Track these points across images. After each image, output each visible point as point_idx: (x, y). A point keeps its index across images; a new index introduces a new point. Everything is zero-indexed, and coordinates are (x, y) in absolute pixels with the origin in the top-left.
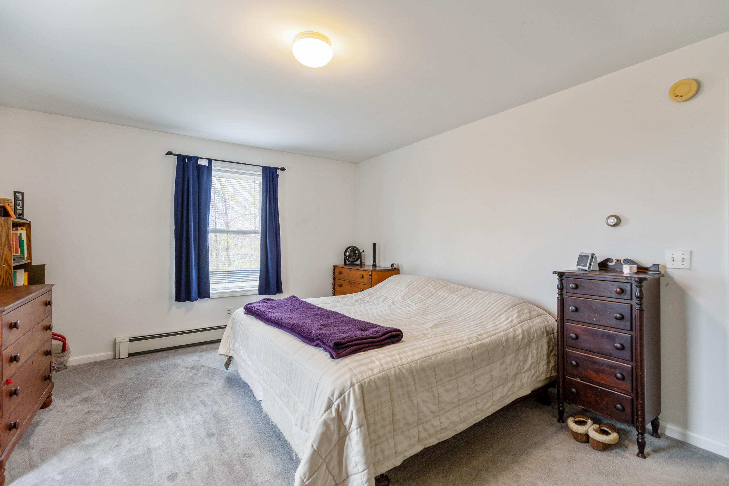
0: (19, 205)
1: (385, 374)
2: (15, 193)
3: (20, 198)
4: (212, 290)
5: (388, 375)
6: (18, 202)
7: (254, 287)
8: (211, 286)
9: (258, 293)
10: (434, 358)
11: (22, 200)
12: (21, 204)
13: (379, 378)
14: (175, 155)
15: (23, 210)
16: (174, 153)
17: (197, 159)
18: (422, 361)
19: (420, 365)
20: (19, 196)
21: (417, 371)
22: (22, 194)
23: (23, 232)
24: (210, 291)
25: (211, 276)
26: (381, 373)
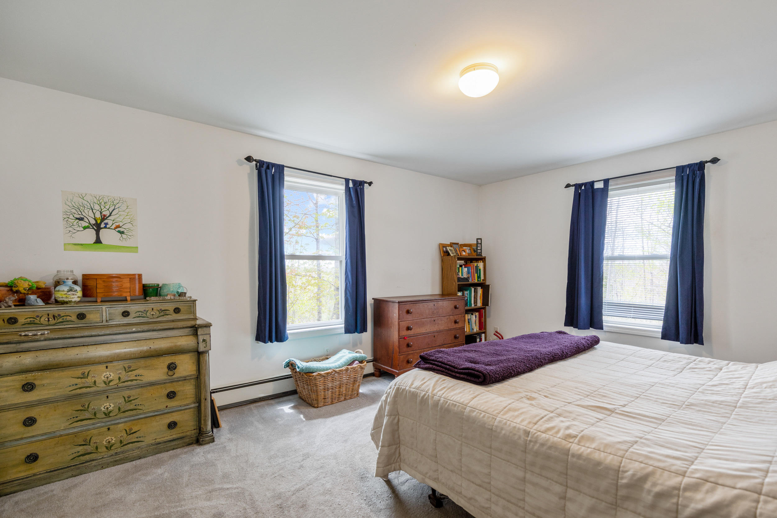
0: (479, 247)
1: (416, 392)
2: (477, 239)
3: (480, 242)
4: (606, 322)
5: (417, 394)
6: (478, 245)
7: (657, 327)
8: (604, 318)
9: (660, 337)
10: (468, 409)
11: (481, 244)
12: (480, 246)
13: (410, 391)
14: (573, 186)
15: (481, 250)
16: (572, 184)
17: (592, 183)
18: (453, 404)
19: (449, 405)
20: (479, 241)
21: (441, 408)
22: (481, 239)
23: (481, 265)
24: (602, 322)
25: (605, 307)
26: (414, 390)
